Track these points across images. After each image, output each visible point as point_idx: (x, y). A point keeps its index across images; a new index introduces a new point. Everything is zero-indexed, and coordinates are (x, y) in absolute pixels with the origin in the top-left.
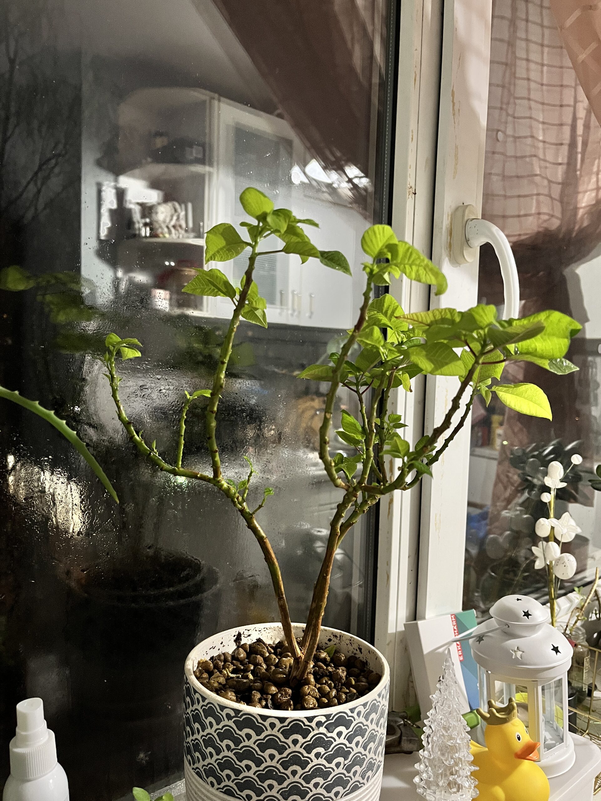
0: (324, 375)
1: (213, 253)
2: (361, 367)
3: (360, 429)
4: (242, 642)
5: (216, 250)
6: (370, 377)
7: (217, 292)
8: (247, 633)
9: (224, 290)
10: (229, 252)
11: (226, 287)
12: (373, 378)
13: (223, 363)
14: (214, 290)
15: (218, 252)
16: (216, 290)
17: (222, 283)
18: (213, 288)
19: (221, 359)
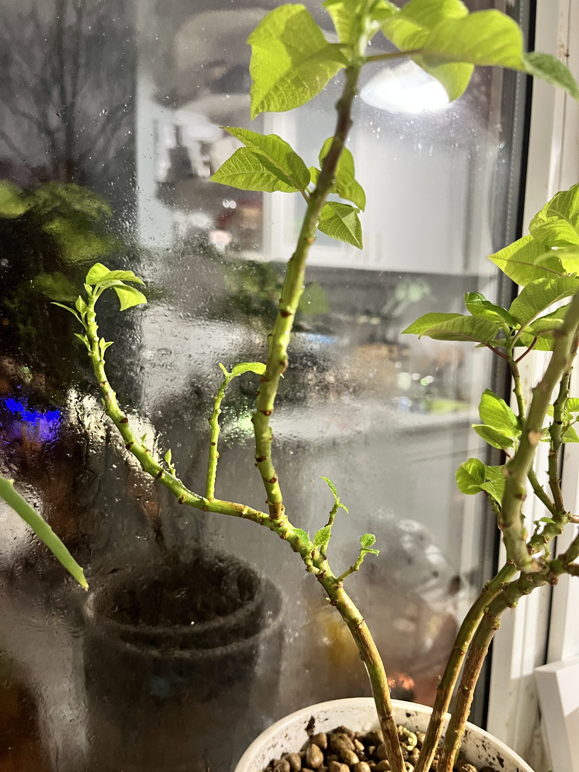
0: (456, 331)
1: (265, 93)
2: (519, 316)
3: (515, 422)
4: (316, 732)
5: (271, 84)
6: (531, 333)
7: (275, 182)
8: (323, 716)
9: (287, 172)
10: (297, 87)
11: (291, 166)
12: (538, 333)
13: (285, 314)
14: (269, 176)
15: (276, 88)
16: (274, 177)
17: (283, 157)
18: (266, 172)
19: (282, 307)
